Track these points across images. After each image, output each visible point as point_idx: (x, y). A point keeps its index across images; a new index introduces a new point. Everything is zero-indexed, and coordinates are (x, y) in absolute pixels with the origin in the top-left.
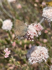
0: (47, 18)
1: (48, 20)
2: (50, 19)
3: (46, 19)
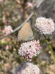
0: (40, 29)
1: (40, 31)
2: (43, 31)
3: (38, 30)
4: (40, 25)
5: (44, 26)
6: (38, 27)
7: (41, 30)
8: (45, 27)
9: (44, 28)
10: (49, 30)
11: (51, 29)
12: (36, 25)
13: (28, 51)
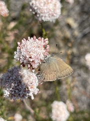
3: (34, 13)
4: (40, 4)
5: (45, 7)
6: (36, 8)
7: (39, 14)
8: (46, 9)
9: (46, 11)
10: (53, 15)
11: (56, 14)
12: (33, 4)
13: (32, 57)
